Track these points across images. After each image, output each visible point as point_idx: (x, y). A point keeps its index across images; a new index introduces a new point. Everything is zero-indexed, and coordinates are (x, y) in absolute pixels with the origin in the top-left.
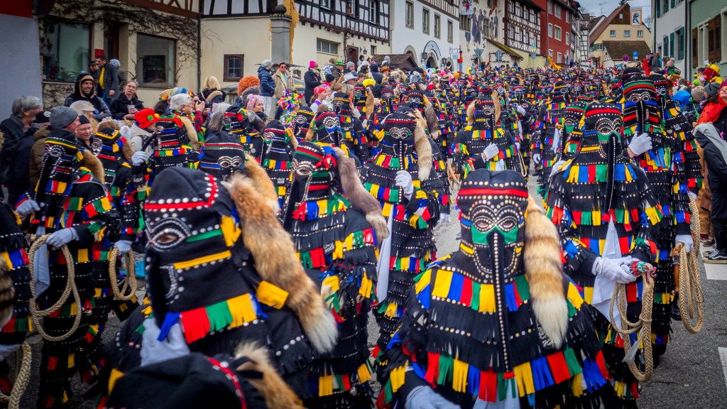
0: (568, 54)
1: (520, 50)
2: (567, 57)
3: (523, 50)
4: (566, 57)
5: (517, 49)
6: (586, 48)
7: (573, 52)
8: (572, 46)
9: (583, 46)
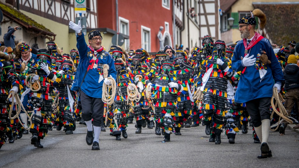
0: (167, 32)
1: (46, 15)
2: (166, 39)
3: (53, 18)
4: (162, 39)
5: (38, 13)
6: (212, 20)
7: (181, 28)
8: (178, 13)
9: (206, 14)
